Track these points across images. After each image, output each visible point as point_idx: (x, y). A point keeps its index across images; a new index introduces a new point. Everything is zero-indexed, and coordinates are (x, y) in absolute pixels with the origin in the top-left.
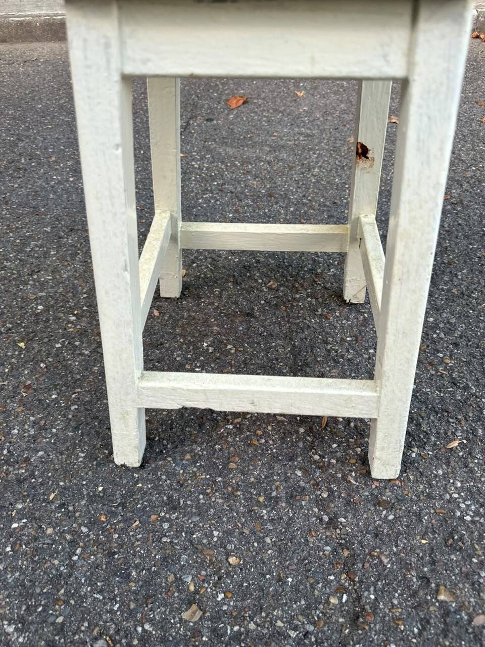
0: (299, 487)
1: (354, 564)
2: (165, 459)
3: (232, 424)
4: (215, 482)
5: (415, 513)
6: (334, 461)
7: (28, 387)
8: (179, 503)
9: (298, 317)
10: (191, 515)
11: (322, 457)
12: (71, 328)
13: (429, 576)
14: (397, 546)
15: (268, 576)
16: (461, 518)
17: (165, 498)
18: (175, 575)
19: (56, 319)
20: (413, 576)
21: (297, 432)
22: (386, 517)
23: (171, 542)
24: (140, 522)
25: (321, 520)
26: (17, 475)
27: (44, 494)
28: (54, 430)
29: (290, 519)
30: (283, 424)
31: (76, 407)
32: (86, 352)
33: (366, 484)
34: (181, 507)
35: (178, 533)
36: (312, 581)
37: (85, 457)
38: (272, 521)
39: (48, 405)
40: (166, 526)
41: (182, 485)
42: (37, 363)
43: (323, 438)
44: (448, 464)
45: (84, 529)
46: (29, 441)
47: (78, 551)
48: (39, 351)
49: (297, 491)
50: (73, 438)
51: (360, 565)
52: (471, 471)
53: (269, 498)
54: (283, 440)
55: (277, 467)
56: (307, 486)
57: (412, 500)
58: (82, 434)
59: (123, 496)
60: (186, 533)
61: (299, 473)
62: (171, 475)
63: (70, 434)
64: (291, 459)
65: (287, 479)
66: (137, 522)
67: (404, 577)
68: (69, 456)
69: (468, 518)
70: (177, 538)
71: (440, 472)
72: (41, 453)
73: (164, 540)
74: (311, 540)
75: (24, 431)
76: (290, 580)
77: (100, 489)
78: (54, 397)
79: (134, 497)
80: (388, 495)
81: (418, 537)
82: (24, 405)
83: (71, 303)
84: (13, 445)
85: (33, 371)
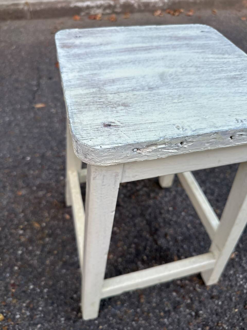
0: (176, 301)
2: (107, 308)
4: (137, 313)
5: (229, 298)
6: (187, 282)
7: (13, 285)
11: (181, 281)
12: (23, 238)
13: (243, 326)
14: (227, 316)
19: (11, 234)
20: (237, 329)
22: (218, 304)
25: (192, 315)
28: (40, 308)
29: (178, 319)
31: (47, 290)
32: (39, 253)
33: (203, 290)
37: (64, 320)
38: (171, 324)
39: (30, 293)
41: (122, 320)
42: (12, 267)
46: (28, 320)
48: (10, 259)
50: (53, 310)
52: (243, 267)
53: (165, 312)
56: (180, 299)
57: (225, 291)
58: (58, 306)
61: (174, 294)
62: (114, 316)
63: (50, 308)
65: (169, 299)
68: (55, 322)
75: (23, 314)
78: (32, 287)
81: (233, 309)
82: (16, 298)
83: (16, 221)
84: (21, 326)
85: (12, 273)
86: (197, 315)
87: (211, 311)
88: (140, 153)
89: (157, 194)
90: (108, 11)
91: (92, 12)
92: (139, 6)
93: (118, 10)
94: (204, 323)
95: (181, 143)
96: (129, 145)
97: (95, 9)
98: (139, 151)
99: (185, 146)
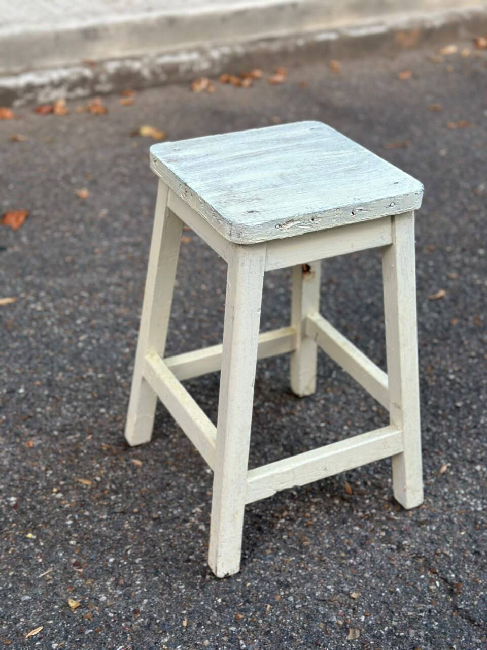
0: (362, 537)
1: (430, 564)
2: (251, 562)
3: (282, 518)
4: (302, 559)
5: (447, 520)
6: (374, 511)
7: (77, 564)
8: (288, 582)
9: (269, 422)
10: (303, 585)
11: (364, 512)
12: (66, 504)
13: (477, 550)
14: (448, 542)
15: (383, 594)
16: (476, 511)
17: (275, 583)
18: (323, 622)
19: (40, 502)
20: (469, 554)
21: (334, 504)
22: (431, 530)
23: (303, 606)
24: (271, 605)
25: (392, 549)
26: (139, 624)
27: (176, 625)
28: (138, 583)
29: (371, 557)
30: (320, 503)
31: (140, 559)
32: (105, 517)
33: (404, 516)
34: (291, 584)
35: (304, 599)
36: (412, 583)
37: (185, 588)
38: (360, 564)
39: (113, 568)
40: (291, 599)
41: (280, 571)
42: (65, 543)
43: (356, 500)
44: (448, 482)
45: (233, 629)
46: (123, 599)
47: (241, 642)
48: (55, 534)
49: (363, 540)
50: (161, 580)
51: (434, 562)
52: (464, 481)
53: (348, 552)
54: (328, 513)
55: (338, 531)
56: (367, 534)
57: (440, 514)
58: (166, 574)
59: (242, 596)
60: (309, 595)
61: (357, 528)
62: (266, 568)
63: (156, 579)
64: (344, 522)
65: (351, 535)
66: (269, 606)
67: (464, 557)
68: (171, 593)
69: (480, 509)
70: (305, 601)
71: (446, 490)
72: (145, 601)
73: (297, 607)
74: (394, 562)
75: (111, 594)
76: (398, 589)
77: (219, 600)
78: (111, 560)
79: (252, 593)
80: (423, 517)
81: (458, 532)
82: (90, 577)
83: (41, 484)
84: (112, 608)
85: (67, 551)
86: (400, 548)
87: (422, 539)
88: (281, 230)
89: (293, 407)
90: (80, 92)
91: (42, 98)
92: (153, 73)
93: (106, 87)
94: (414, 555)
95: (313, 220)
96: (274, 221)
97: (47, 90)
98: (280, 228)
99: (316, 222)
